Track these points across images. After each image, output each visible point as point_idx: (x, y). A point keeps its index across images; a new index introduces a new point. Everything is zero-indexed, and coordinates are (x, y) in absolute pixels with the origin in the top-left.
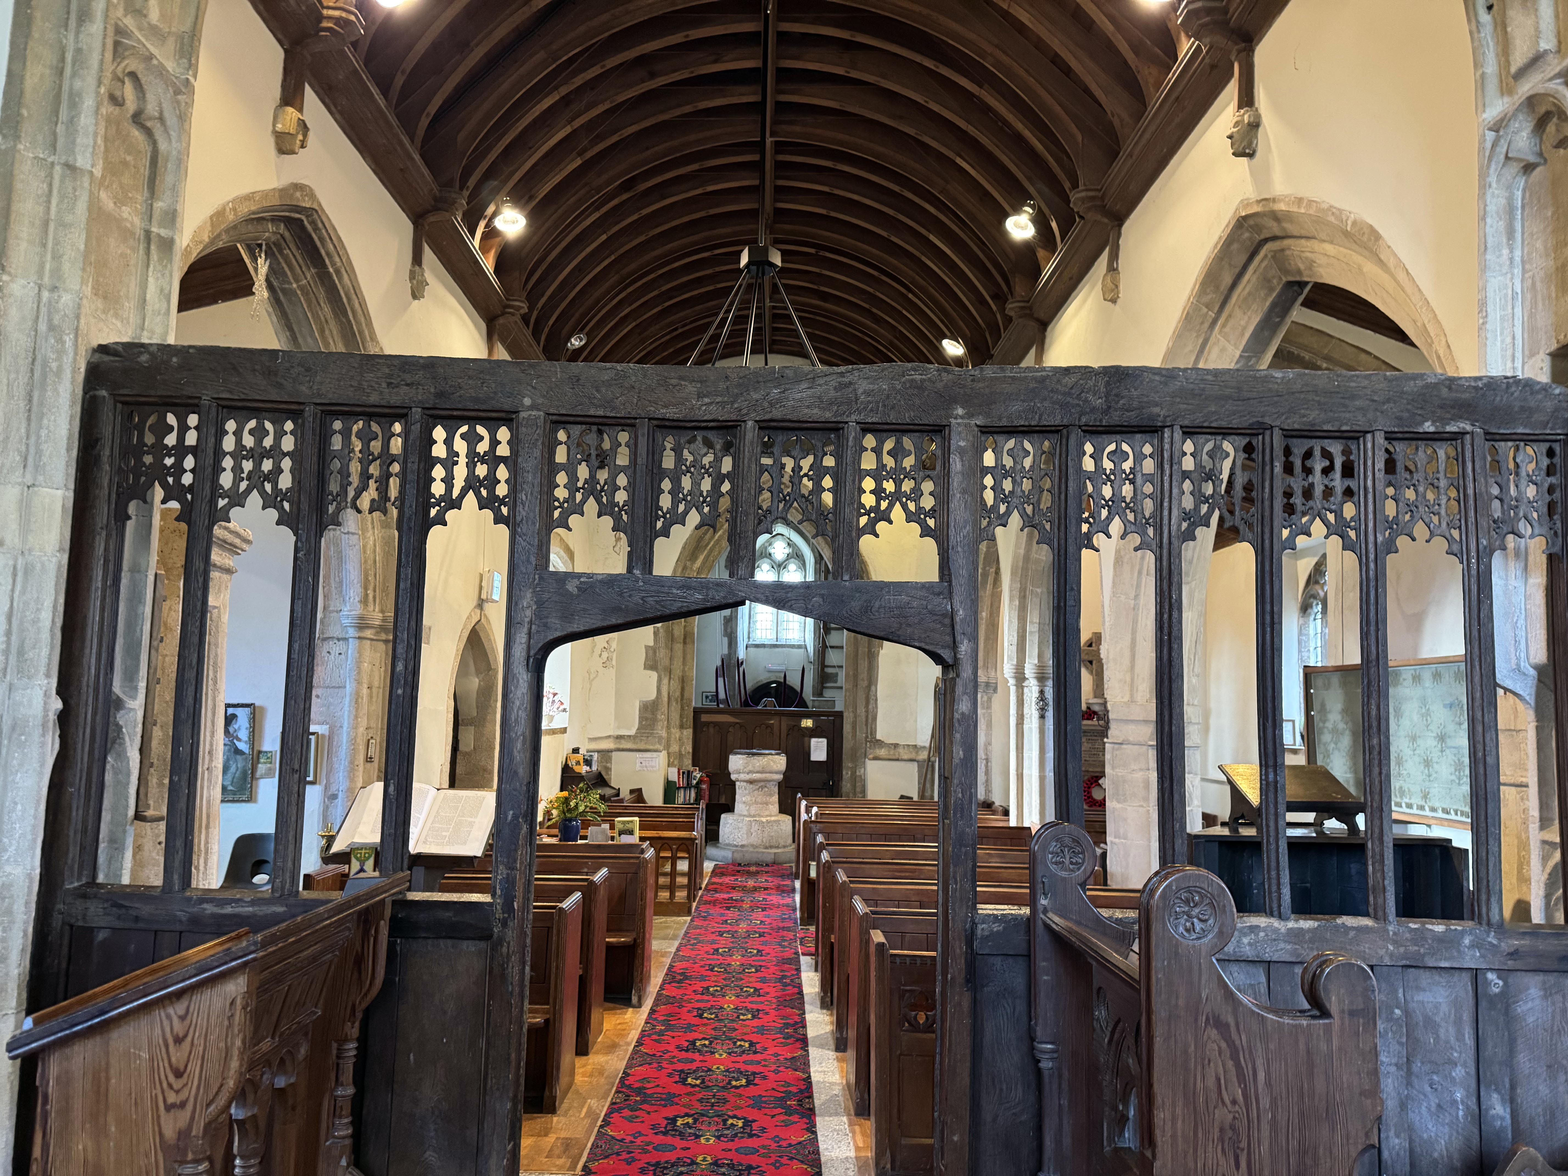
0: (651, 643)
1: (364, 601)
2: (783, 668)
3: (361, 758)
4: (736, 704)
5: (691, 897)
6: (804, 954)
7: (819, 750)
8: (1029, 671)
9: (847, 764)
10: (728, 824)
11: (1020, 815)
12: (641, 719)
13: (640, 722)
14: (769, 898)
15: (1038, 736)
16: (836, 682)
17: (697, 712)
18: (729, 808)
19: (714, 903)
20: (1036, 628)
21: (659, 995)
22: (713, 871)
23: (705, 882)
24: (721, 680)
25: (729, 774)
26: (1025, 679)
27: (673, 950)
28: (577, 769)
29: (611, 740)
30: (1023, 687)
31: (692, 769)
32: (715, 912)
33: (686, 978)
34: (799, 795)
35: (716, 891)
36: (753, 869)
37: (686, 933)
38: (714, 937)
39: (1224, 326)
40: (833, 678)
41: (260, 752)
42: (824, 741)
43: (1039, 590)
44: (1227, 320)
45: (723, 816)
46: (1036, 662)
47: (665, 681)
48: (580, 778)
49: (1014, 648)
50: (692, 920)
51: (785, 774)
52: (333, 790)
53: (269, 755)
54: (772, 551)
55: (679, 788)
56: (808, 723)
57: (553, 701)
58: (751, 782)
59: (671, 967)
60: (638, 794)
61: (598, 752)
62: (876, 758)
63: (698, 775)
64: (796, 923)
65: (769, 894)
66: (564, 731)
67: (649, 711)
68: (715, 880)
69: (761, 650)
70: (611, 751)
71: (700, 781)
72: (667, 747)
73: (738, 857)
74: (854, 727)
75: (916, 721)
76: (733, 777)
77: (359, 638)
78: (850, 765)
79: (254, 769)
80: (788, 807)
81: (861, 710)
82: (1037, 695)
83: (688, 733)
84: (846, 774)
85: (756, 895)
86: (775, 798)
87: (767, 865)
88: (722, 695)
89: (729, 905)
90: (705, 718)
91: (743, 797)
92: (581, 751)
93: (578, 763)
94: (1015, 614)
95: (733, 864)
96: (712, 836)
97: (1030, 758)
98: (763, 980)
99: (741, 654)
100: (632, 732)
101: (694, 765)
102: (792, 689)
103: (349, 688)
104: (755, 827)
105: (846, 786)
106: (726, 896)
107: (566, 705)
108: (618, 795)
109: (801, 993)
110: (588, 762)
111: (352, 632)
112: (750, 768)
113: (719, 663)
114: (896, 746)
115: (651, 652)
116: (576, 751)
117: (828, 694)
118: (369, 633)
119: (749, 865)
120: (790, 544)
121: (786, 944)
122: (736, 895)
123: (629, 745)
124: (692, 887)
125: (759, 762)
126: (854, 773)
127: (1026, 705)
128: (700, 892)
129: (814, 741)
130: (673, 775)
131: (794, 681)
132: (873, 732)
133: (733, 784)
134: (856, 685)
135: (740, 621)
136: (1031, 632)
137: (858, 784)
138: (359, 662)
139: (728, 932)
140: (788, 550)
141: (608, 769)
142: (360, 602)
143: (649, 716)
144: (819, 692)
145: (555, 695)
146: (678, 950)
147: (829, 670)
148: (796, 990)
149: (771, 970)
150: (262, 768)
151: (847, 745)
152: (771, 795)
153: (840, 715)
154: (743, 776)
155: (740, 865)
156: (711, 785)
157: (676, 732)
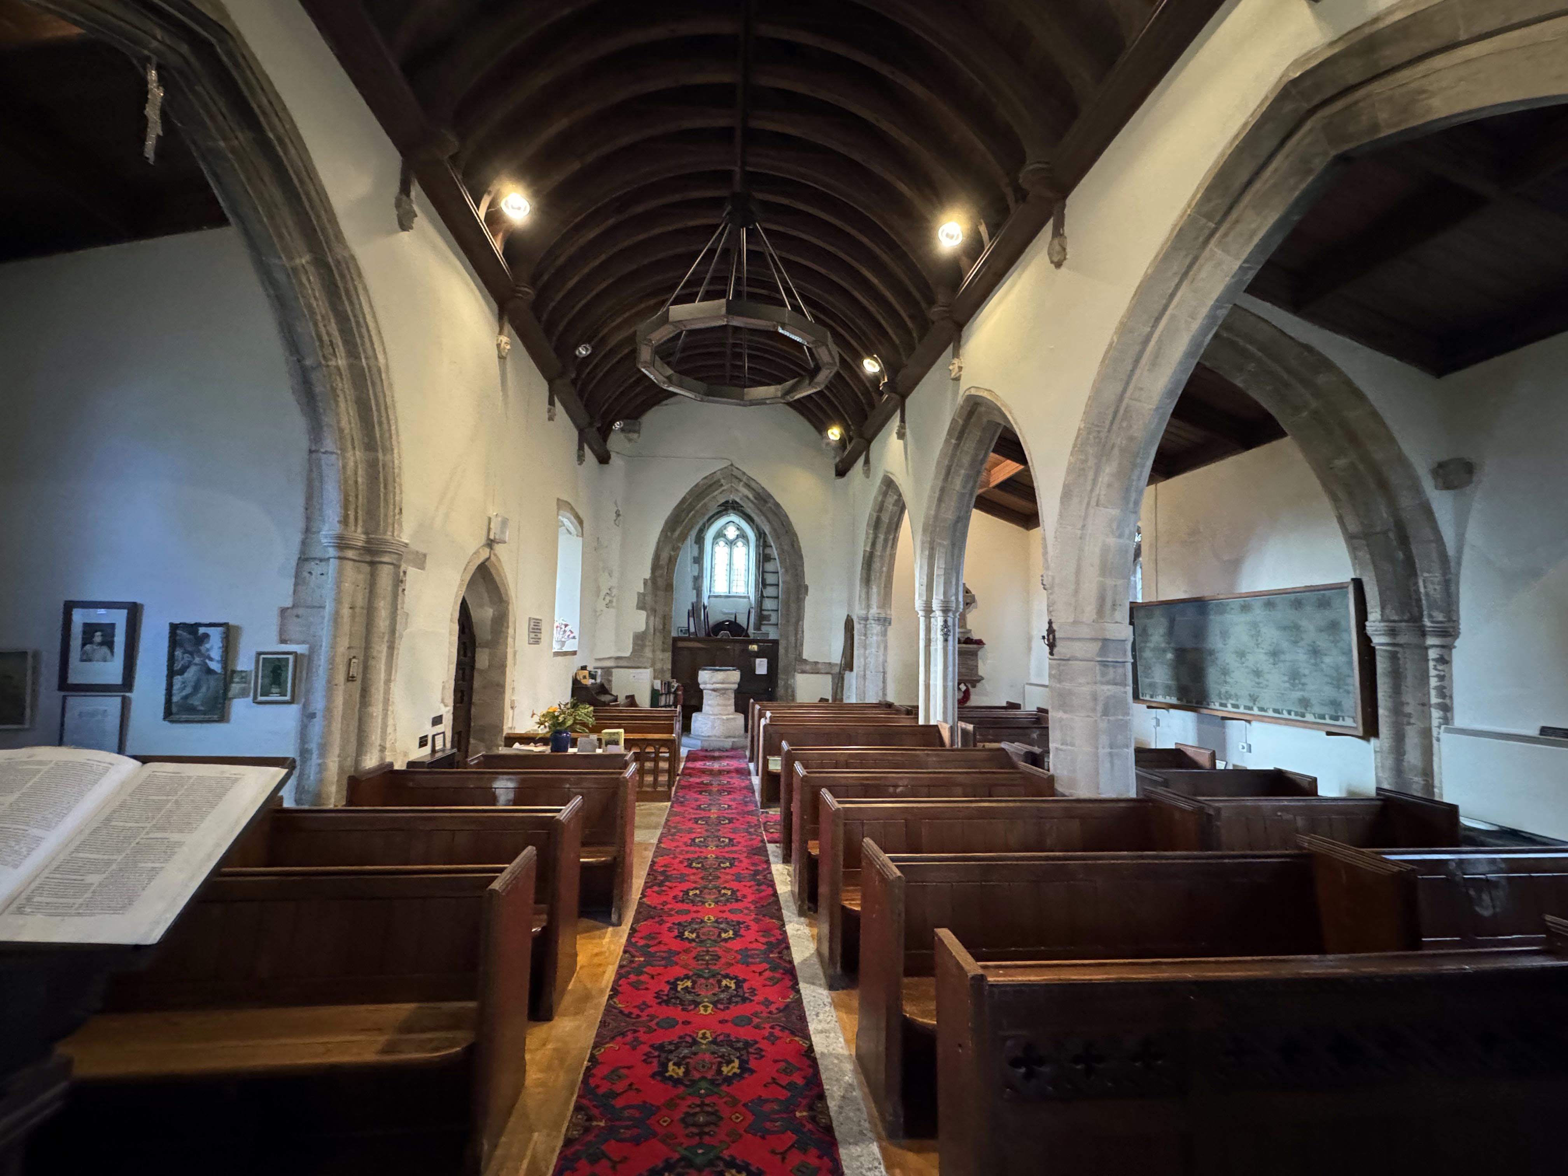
0: (642, 591)
1: (345, 521)
2: (734, 611)
3: (341, 677)
4: (702, 634)
5: (670, 784)
6: (770, 842)
7: (761, 667)
8: (936, 605)
9: (781, 676)
10: (698, 721)
11: (927, 716)
12: (635, 644)
13: (633, 648)
14: (732, 781)
15: (942, 655)
16: (769, 620)
17: (675, 640)
18: (699, 709)
19: (689, 787)
20: (942, 572)
21: (640, 904)
22: (687, 757)
23: (682, 766)
24: (691, 619)
25: (698, 684)
26: (932, 611)
27: (655, 841)
28: (584, 682)
29: (613, 660)
30: (930, 618)
31: (671, 680)
32: (692, 795)
33: (667, 878)
34: (752, 700)
35: (690, 775)
36: (717, 754)
37: (667, 821)
38: (690, 824)
39: (1226, 235)
40: (768, 618)
41: (234, 672)
42: (765, 660)
43: (945, 543)
44: (1231, 229)
45: (694, 715)
46: (942, 597)
47: (652, 618)
48: (586, 688)
49: (924, 588)
50: (672, 806)
51: (739, 685)
52: (311, 710)
53: (244, 676)
54: (726, 532)
55: (662, 694)
56: (755, 647)
57: (565, 631)
58: (714, 690)
59: (653, 863)
60: (631, 700)
61: (602, 668)
62: (803, 672)
63: (675, 685)
64: (756, 806)
65: (732, 778)
66: (574, 653)
67: (640, 640)
68: (690, 765)
69: (718, 599)
70: (612, 668)
71: (677, 689)
72: (653, 665)
73: (706, 745)
74: (787, 650)
75: (830, 646)
76: (702, 686)
77: (340, 558)
78: (784, 677)
79: (226, 689)
80: (741, 707)
81: (792, 639)
82: (942, 623)
83: (668, 655)
84: (781, 683)
85: (722, 778)
86: (732, 701)
87: (727, 751)
88: (692, 629)
89: (702, 788)
90: (681, 644)
91: (710, 702)
92: (588, 668)
93: (585, 677)
94: (925, 562)
95: (702, 750)
96: (686, 728)
97: (936, 672)
98: (739, 878)
99: (705, 601)
100: (627, 654)
101: (673, 678)
102: (739, 626)
103: (329, 607)
104: (718, 722)
105: (781, 691)
106: (698, 780)
107: (576, 634)
108: (616, 700)
109: (775, 894)
110: (593, 676)
111: (332, 552)
112: (714, 680)
113: (691, 608)
114: (816, 663)
115: (642, 597)
116: (584, 668)
117: (764, 629)
118: (350, 554)
119: (713, 751)
120: (739, 528)
121: (752, 830)
122: (706, 779)
123: (626, 664)
124: (672, 772)
125: (720, 676)
126: (786, 683)
127: (932, 632)
128: (678, 778)
129: (758, 660)
130: (658, 685)
131: (742, 621)
132: (801, 654)
133: (701, 691)
134: (788, 621)
135: (705, 579)
136: (938, 575)
137: (790, 690)
138: (339, 584)
139: (701, 818)
140: (737, 533)
141: (610, 681)
142: (340, 522)
143: (640, 642)
144: (758, 627)
145: (566, 626)
146: (660, 841)
147: (765, 613)
148: (770, 891)
149: (744, 865)
150: (235, 688)
151: (781, 664)
152: (729, 699)
153: (775, 642)
154: (709, 686)
155: (706, 750)
156: (685, 691)
157: (660, 655)
